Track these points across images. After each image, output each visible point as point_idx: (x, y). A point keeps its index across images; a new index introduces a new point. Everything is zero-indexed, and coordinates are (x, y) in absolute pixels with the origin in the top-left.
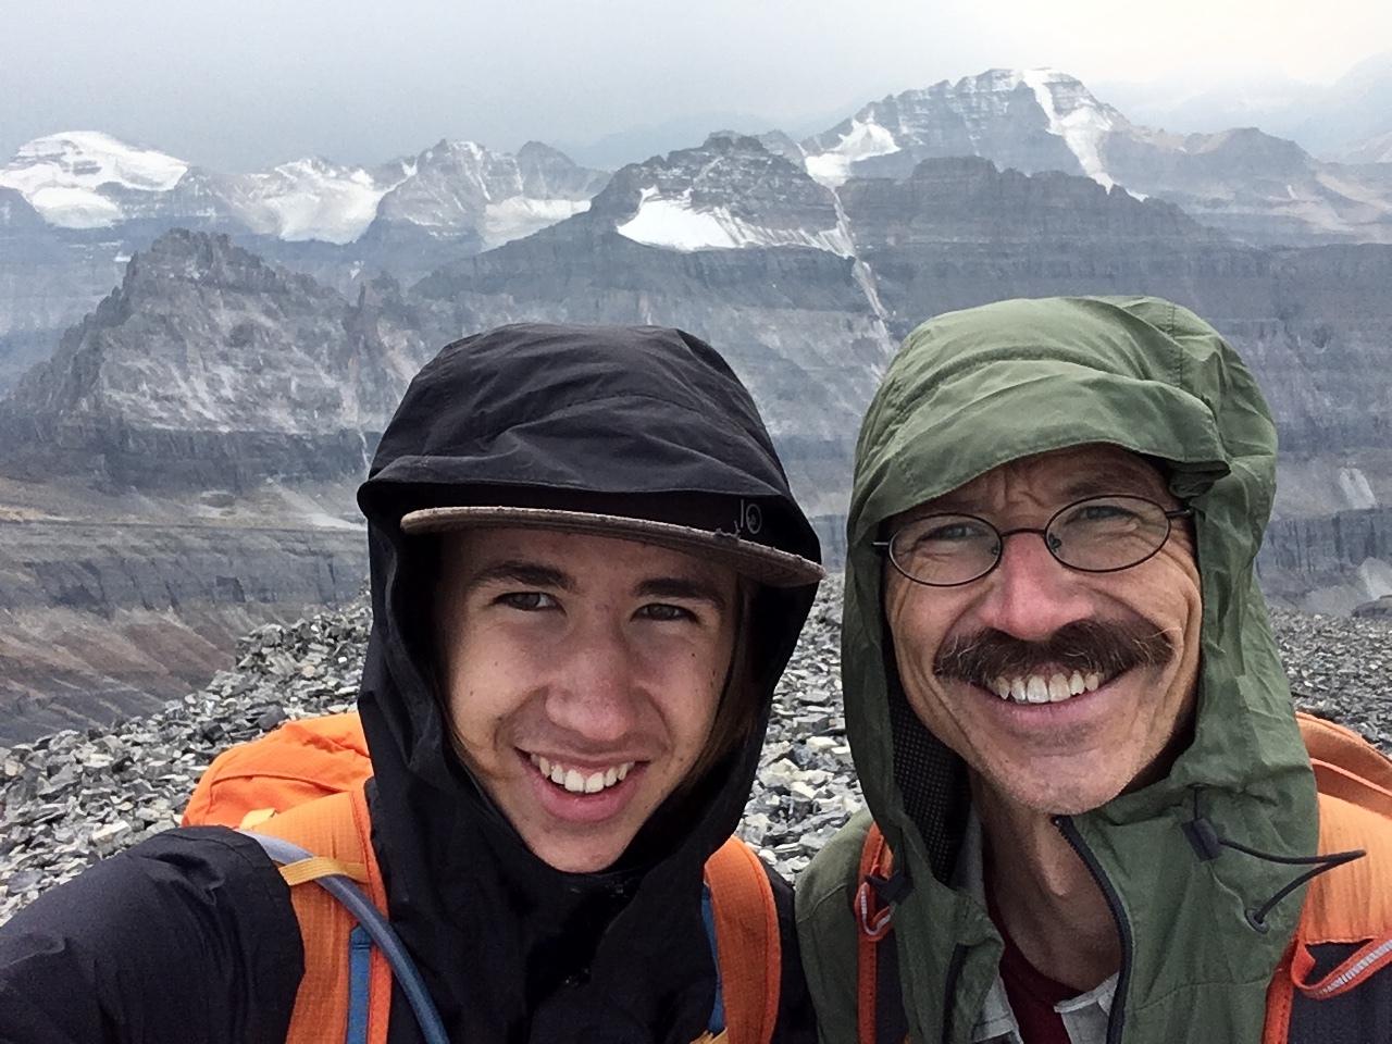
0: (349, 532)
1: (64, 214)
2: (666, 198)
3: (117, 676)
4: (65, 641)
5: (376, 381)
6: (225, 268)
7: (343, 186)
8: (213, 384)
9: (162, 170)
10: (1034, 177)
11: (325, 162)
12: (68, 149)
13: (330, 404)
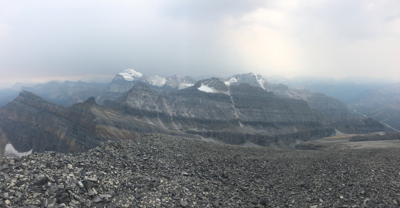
0: (154, 125)
1: (127, 79)
2: (205, 85)
3: (120, 138)
4: (115, 131)
5: (161, 105)
6: (145, 88)
7: (162, 79)
8: (140, 102)
9: (140, 75)
10: (255, 87)
11: (160, 76)
12: (129, 71)
13: (154, 108)
